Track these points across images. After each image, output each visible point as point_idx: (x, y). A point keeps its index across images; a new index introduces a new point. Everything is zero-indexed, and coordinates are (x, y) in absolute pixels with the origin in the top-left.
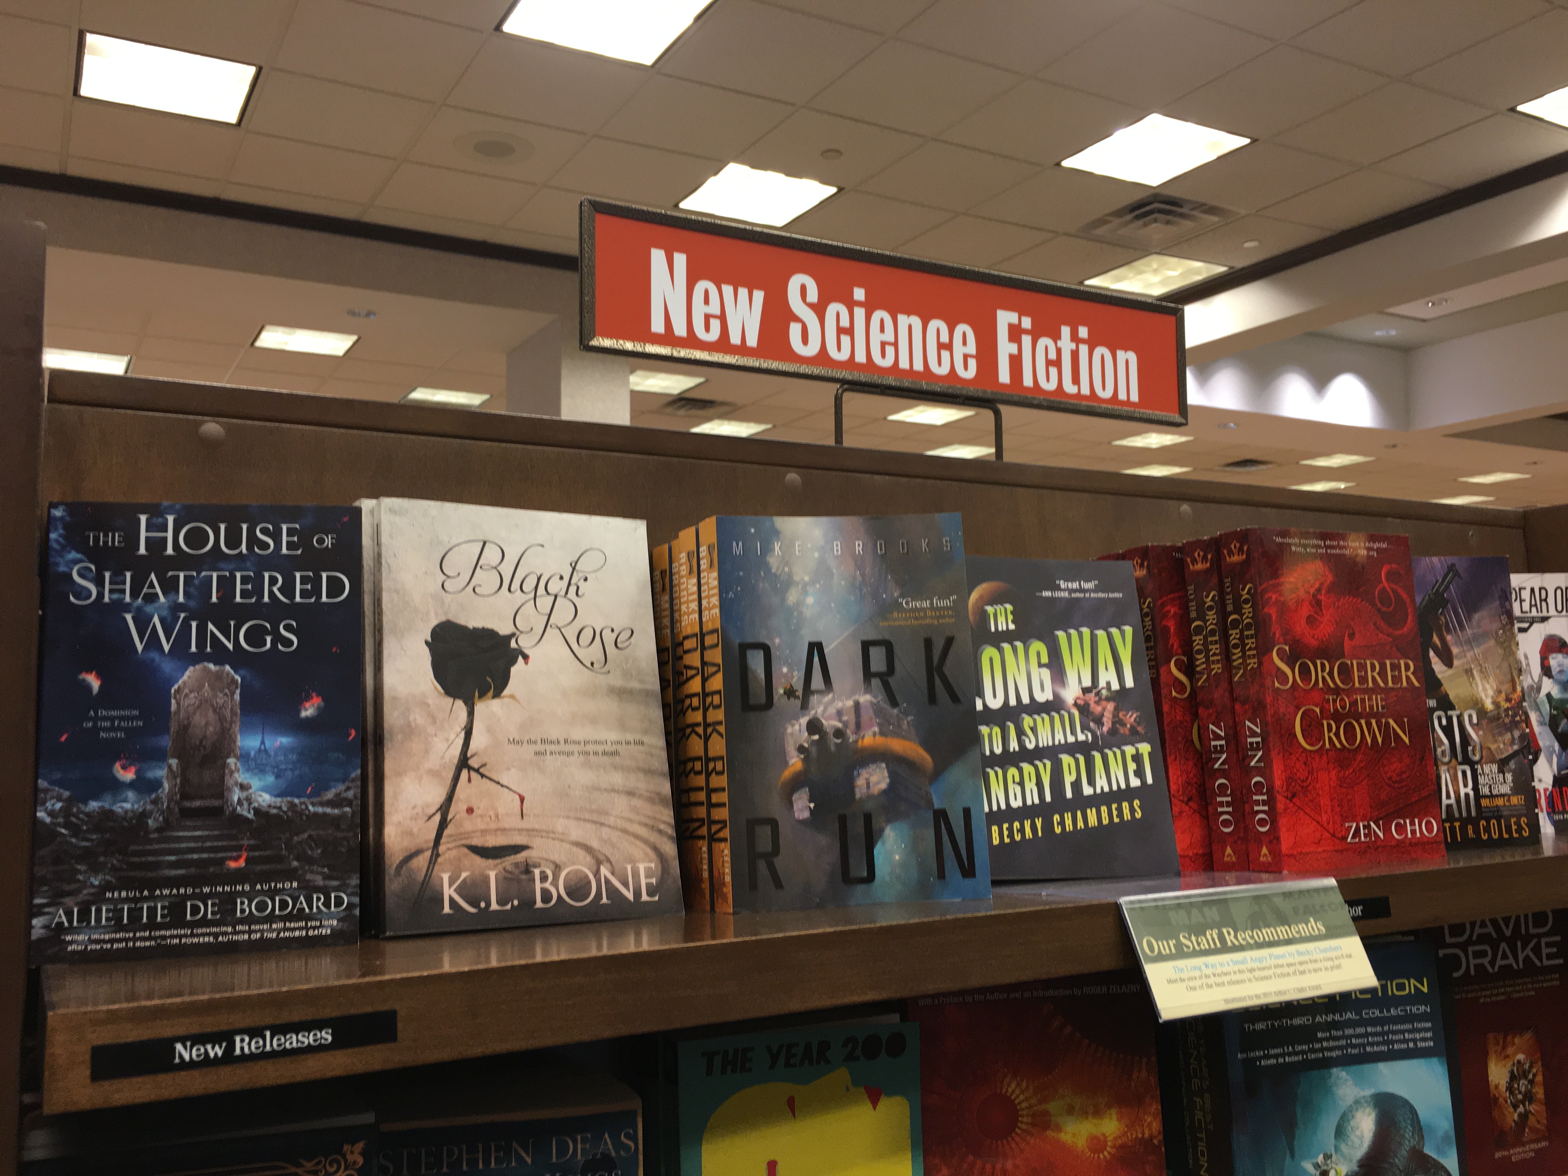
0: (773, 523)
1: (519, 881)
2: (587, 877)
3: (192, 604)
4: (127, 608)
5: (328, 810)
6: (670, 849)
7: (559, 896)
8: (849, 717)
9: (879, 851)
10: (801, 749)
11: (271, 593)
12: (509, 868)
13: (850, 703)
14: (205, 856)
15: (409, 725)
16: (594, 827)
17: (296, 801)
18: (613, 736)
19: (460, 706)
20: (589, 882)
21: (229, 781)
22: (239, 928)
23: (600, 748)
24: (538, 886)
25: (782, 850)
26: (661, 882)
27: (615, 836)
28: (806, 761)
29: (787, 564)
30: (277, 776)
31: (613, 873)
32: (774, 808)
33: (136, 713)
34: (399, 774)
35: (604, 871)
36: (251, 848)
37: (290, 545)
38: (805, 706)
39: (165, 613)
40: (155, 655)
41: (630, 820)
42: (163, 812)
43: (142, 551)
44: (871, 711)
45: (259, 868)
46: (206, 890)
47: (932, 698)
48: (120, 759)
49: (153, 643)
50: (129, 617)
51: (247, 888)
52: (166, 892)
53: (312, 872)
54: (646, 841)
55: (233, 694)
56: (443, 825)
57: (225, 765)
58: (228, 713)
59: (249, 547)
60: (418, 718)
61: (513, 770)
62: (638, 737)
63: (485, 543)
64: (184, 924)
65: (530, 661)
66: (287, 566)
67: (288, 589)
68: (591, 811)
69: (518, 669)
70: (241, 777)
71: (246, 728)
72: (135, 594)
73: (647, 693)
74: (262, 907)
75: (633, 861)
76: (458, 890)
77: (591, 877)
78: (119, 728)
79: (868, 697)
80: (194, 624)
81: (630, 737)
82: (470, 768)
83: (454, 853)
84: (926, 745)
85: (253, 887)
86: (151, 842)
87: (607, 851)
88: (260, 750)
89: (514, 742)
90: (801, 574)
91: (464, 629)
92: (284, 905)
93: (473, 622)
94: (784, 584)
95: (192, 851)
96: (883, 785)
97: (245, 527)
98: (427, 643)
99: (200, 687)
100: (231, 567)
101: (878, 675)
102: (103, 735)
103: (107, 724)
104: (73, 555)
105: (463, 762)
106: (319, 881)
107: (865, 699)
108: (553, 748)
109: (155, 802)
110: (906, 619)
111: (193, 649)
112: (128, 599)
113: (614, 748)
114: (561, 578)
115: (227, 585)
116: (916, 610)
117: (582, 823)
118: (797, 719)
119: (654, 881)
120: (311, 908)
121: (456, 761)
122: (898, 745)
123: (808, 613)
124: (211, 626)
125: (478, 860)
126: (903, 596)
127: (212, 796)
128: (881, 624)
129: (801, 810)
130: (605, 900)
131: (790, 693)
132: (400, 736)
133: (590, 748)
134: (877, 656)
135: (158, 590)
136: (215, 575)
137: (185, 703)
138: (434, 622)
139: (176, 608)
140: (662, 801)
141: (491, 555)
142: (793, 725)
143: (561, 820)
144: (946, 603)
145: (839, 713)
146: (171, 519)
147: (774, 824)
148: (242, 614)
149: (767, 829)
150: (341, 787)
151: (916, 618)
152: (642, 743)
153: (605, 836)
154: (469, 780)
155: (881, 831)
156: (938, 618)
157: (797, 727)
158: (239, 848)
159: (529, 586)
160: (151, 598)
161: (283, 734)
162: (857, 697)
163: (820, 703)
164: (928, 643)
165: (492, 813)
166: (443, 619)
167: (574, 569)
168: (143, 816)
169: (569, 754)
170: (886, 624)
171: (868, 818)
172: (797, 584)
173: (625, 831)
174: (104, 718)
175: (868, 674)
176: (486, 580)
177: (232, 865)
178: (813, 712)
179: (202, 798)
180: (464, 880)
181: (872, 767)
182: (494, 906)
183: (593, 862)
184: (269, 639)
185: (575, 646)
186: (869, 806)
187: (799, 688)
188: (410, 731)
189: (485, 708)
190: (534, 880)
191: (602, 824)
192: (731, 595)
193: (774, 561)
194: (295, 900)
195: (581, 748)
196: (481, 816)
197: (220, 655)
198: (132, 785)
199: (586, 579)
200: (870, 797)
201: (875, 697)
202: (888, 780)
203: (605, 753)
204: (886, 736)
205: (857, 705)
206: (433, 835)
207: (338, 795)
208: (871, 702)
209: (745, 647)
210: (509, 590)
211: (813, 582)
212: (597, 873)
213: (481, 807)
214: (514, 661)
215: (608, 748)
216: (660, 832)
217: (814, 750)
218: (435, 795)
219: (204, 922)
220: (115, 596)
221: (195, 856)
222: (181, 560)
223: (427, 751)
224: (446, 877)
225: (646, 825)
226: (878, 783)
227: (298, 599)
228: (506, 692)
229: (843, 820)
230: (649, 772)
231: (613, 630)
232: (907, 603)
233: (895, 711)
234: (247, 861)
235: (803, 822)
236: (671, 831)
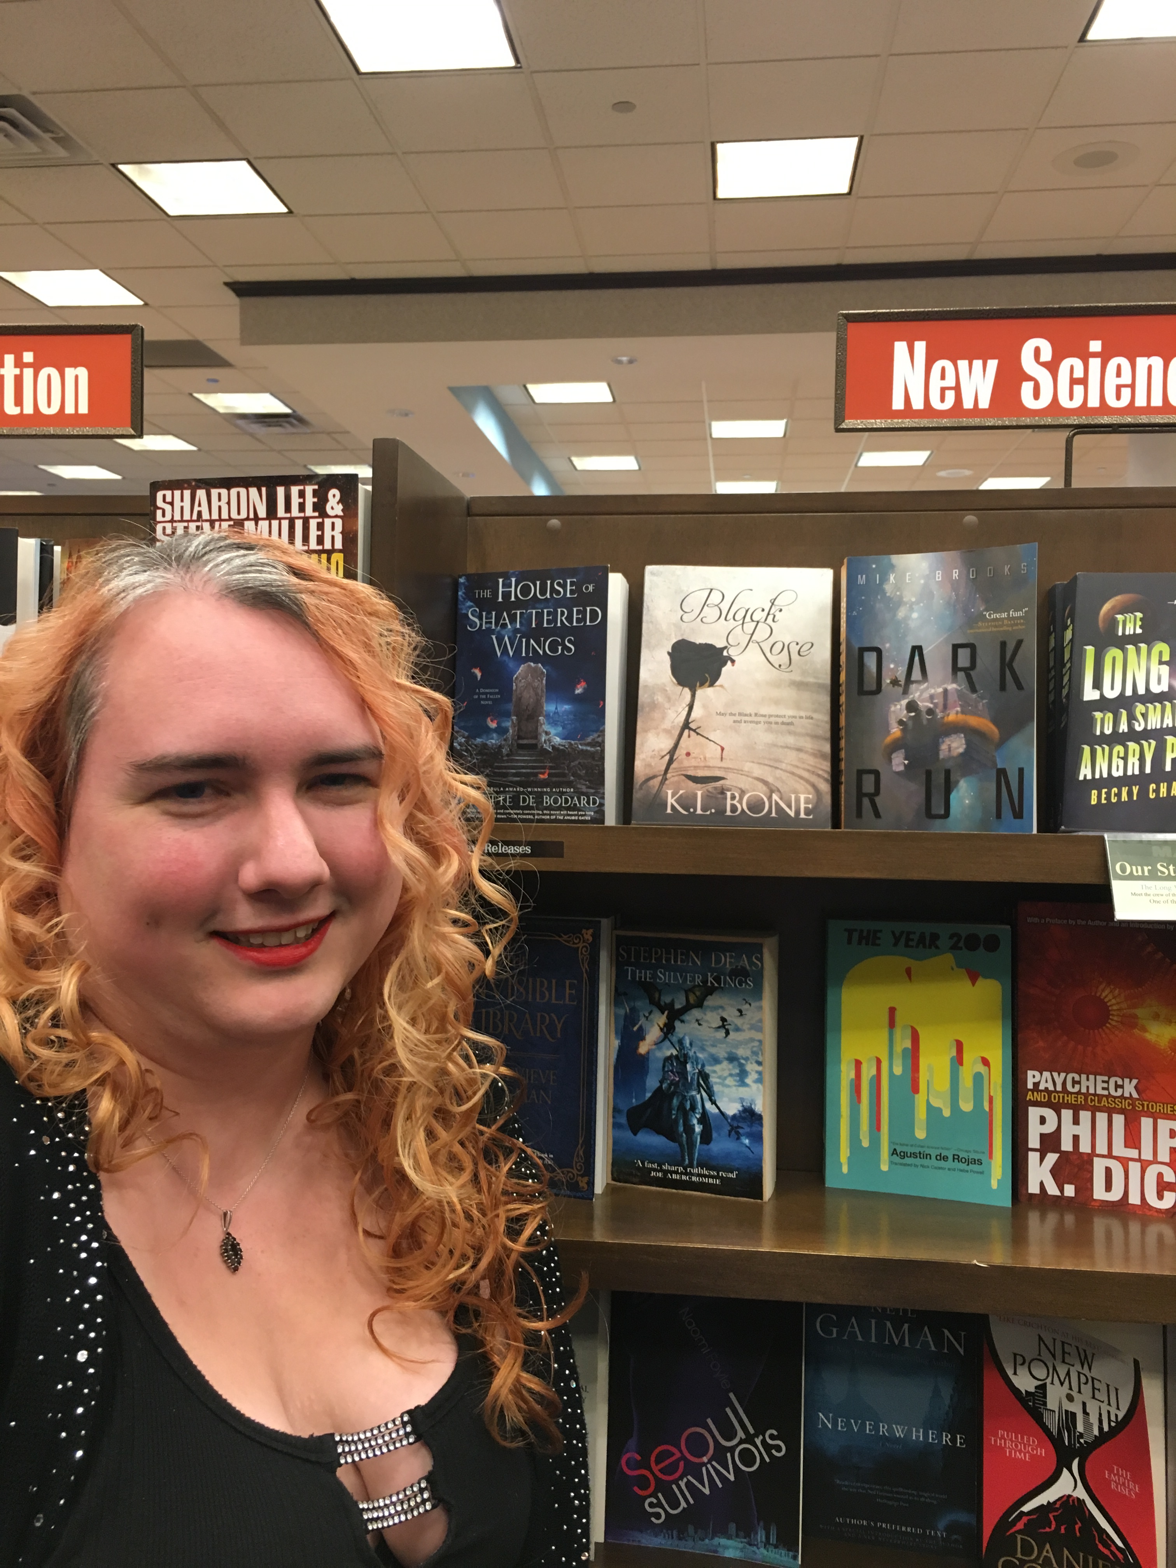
0: (890, 559)
1: (717, 798)
2: (763, 799)
3: (523, 629)
4: (493, 632)
5: (589, 748)
6: (825, 787)
7: (743, 810)
8: (939, 700)
9: (953, 796)
10: (901, 722)
11: (561, 620)
12: (710, 790)
13: (940, 690)
14: (529, 771)
15: (653, 702)
16: (770, 769)
17: (573, 742)
18: (791, 713)
19: (687, 692)
20: (764, 803)
21: (540, 730)
22: (545, 812)
23: (780, 720)
24: (729, 802)
25: (882, 791)
26: (816, 807)
27: (784, 776)
28: (903, 730)
29: (899, 589)
30: (563, 728)
31: (781, 799)
32: (877, 763)
33: (497, 690)
34: (646, 731)
35: (775, 797)
36: (551, 768)
37: (572, 592)
38: (906, 692)
39: (510, 634)
40: (505, 658)
41: (797, 767)
42: (509, 746)
43: (500, 600)
44: (956, 695)
45: (554, 779)
46: (529, 790)
47: (1003, 687)
48: (489, 716)
49: (505, 651)
50: (494, 637)
51: (549, 790)
52: (511, 789)
53: (580, 783)
54: (807, 781)
55: (542, 680)
56: (671, 761)
57: (538, 721)
58: (540, 692)
59: (551, 595)
60: (659, 698)
61: (718, 731)
62: (808, 714)
63: (711, 590)
64: (519, 808)
65: (736, 664)
66: (568, 604)
67: (570, 618)
68: (770, 759)
69: (727, 669)
70: (546, 727)
71: (548, 700)
72: (496, 624)
73: (820, 686)
74: (556, 801)
75: (796, 792)
76: (676, 801)
77: (766, 799)
78: (490, 699)
79: (954, 686)
80: (524, 640)
81: (803, 714)
82: (690, 729)
83: (676, 779)
84: (995, 721)
85: (551, 790)
86: (503, 761)
87: (778, 785)
88: (555, 713)
89: (721, 714)
90: (909, 597)
91: (694, 644)
92: (566, 801)
93: (699, 639)
94: (895, 604)
95: (523, 767)
96: (961, 750)
97: (549, 582)
98: (669, 653)
99: (527, 677)
100: (542, 606)
101: (962, 669)
102: (482, 702)
103: (484, 697)
104: (469, 603)
105: (686, 725)
106: (584, 789)
107: (951, 687)
108: (747, 718)
109: (505, 740)
110: (988, 627)
111: (524, 655)
112: (493, 627)
113: (790, 720)
114: (763, 610)
115: (540, 616)
116: (996, 620)
117: (762, 766)
118: (899, 701)
119: (810, 806)
120: (580, 803)
121: (681, 724)
122: (974, 721)
123: (912, 624)
124: (532, 641)
125: (691, 784)
126: (987, 610)
127: (532, 738)
128: (969, 631)
129: (898, 765)
130: (774, 815)
131: (895, 682)
132: (647, 709)
133: (772, 719)
134: (964, 657)
135: (507, 621)
136: (534, 611)
137: (521, 685)
138: (674, 641)
139: (516, 631)
140: (822, 756)
141: (715, 598)
142: (896, 705)
143: (748, 764)
144: (1019, 614)
145: (932, 697)
146: (513, 580)
147: (877, 774)
148: (547, 633)
149: (872, 777)
150: (596, 735)
151: (996, 626)
152: (812, 718)
153: (778, 776)
154: (689, 736)
155: (957, 782)
156: (1012, 625)
157: (898, 707)
158: (544, 768)
159: (739, 616)
160: (504, 626)
161: (568, 704)
162: (945, 686)
163: (917, 690)
164: (1003, 645)
165: (702, 757)
166: (680, 638)
167: (773, 604)
168: (500, 747)
169: (757, 723)
170: (972, 631)
171: (948, 773)
172: (906, 603)
173: (793, 773)
174: (483, 694)
175: (955, 669)
176: (711, 614)
177: (541, 776)
178: (911, 696)
179: (527, 739)
180: (681, 795)
181: (954, 736)
182: (699, 812)
183: (768, 791)
184: (560, 648)
185: (768, 655)
186: (948, 765)
187: (902, 679)
188: (654, 706)
189: (705, 694)
190: (726, 799)
191: (777, 768)
192: (855, 613)
193: (888, 588)
194: (572, 798)
195: (766, 719)
196: (695, 758)
197: (536, 658)
198: (495, 730)
199: (781, 610)
200: (950, 758)
201: (960, 686)
202: (964, 746)
203: (783, 723)
204: (966, 714)
205: (946, 691)
206: (664, 768)
207: (593, 740)
208: (956, 689)
209: (862, 650)
210: (726, 619)
211: (917, 603)
212: (770, 798)
213: (695, 752)
214: (725, 664)
215: (785, 720)
216: (819, 776)
217: (910, 724)
218: (666, 744)
219: (529, 807)
220: (488, 626)
221: (524, 771)
222: (519, 604)
223: (663, 718)
224: (670, 792)
225: (808, 771)
226: (958, 748)
227: (575, 624)
228: (717, 683)
229: (929, 774)
230: (815, 737)
231: (797, 644)
232: (990, 615)
233: (974, 696)
234: (549, 775)
235: (898, 773)
236: (828, 776)
